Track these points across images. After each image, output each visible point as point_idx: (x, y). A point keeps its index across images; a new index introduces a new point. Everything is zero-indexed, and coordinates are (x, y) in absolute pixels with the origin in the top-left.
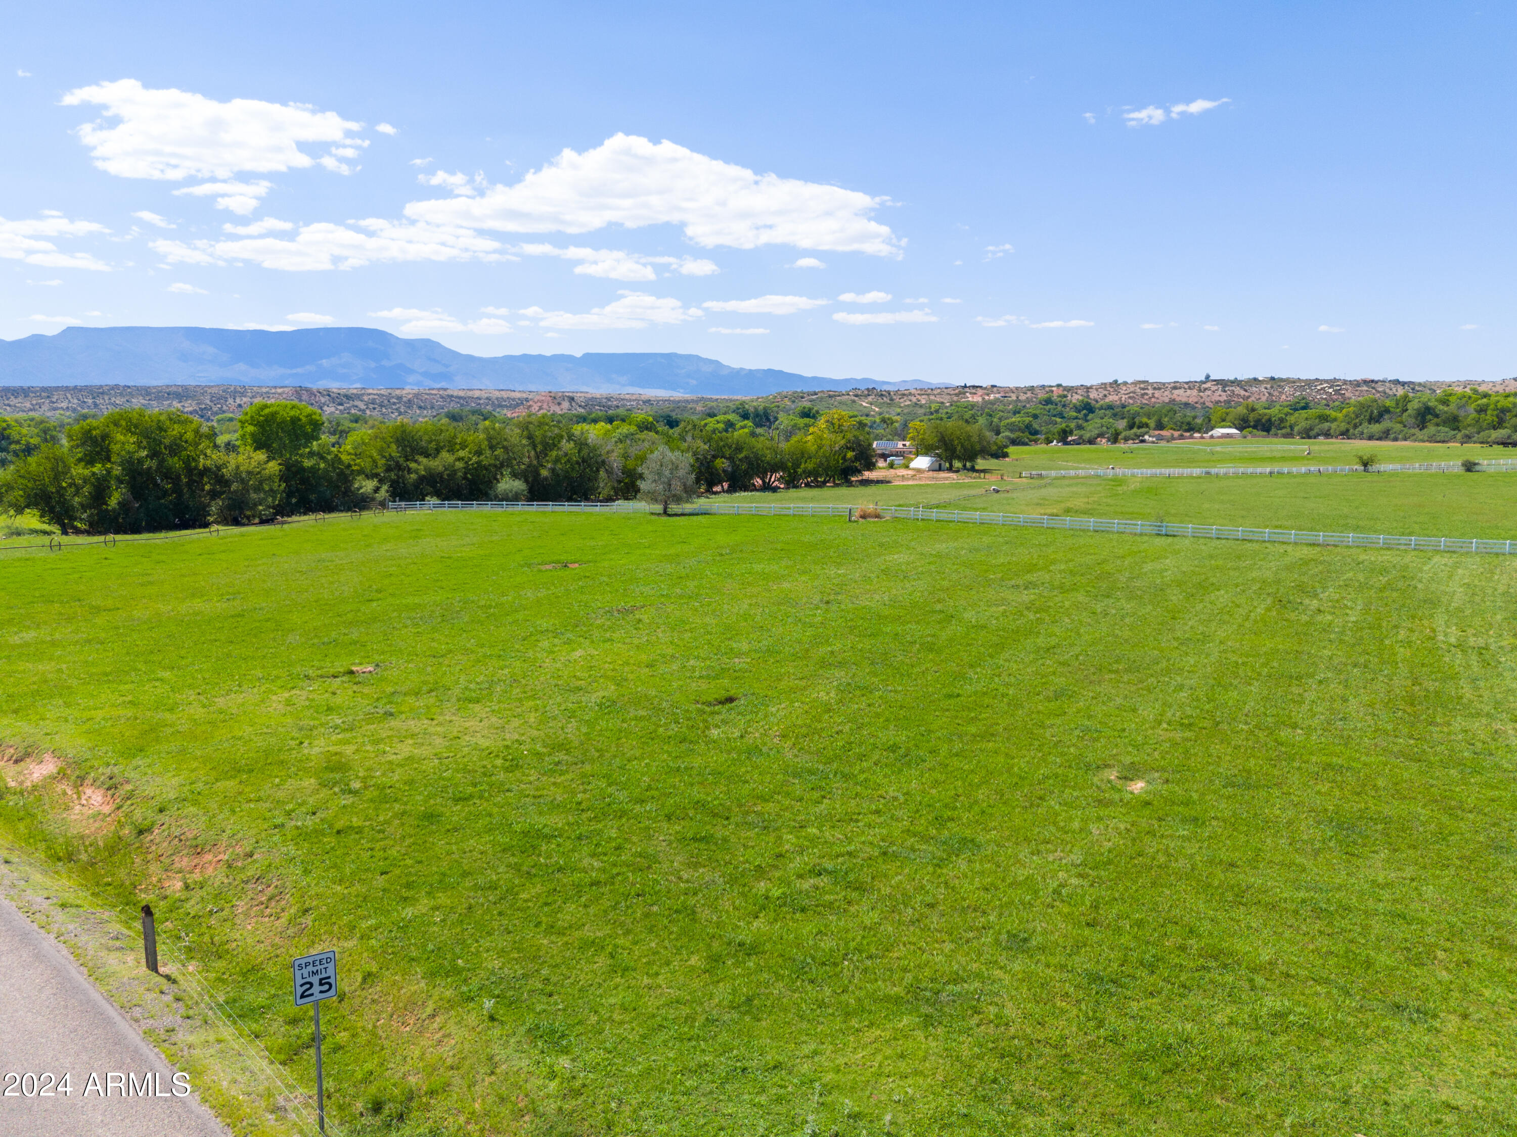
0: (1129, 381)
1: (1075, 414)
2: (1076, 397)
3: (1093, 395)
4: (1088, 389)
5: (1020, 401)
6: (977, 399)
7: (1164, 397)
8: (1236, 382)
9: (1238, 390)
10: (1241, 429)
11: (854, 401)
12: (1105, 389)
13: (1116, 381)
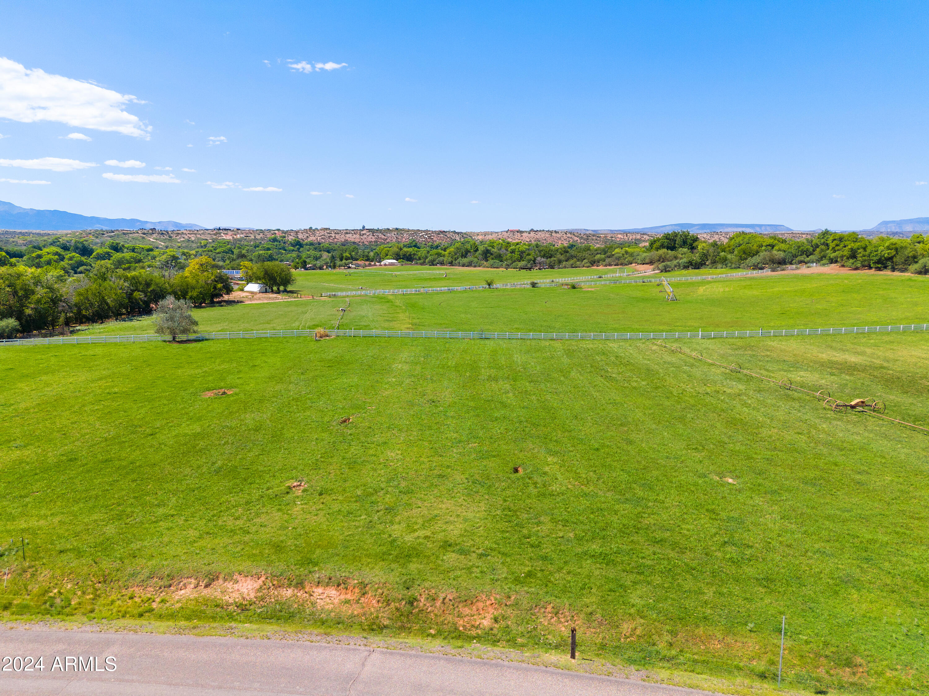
0: (319, 228)
1: (292, 248)
2: (290, 237)
3: (300, 236)
4: (297, 232)
5: (257, 239)
6: (229, 237)
7: (341, 238)
8: (378, 230)
9: (380, 235)
10: (397, 260)
11: (143, 238)
12: (307, 233)
13: (311, 228)
